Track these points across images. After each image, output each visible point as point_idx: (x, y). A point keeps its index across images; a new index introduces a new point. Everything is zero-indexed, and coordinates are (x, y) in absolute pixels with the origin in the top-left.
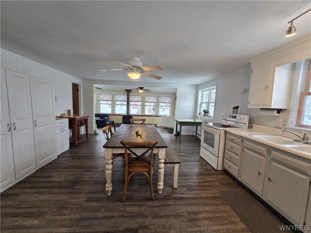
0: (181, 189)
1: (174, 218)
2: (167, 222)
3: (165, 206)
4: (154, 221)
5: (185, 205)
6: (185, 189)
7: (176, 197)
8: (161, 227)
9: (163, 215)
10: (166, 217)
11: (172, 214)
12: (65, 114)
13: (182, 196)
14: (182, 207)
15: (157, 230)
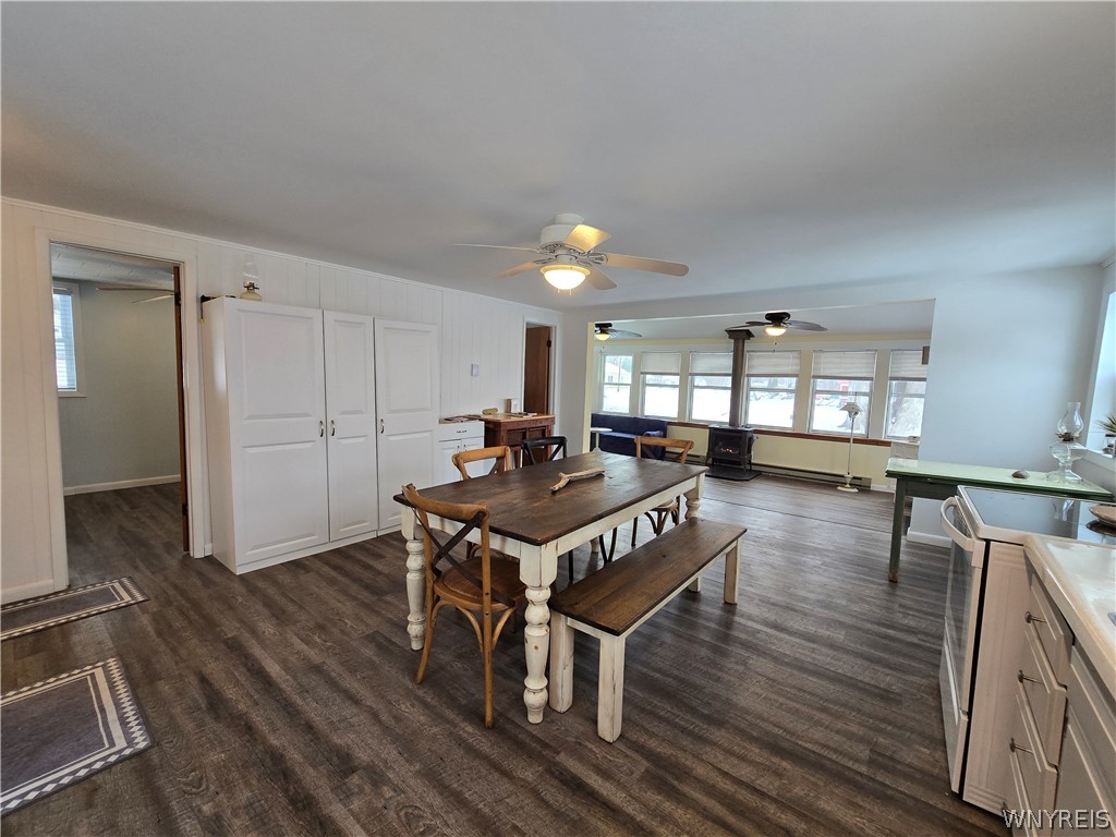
0: (627, 756)
1: (469, 820)
2: (436, 815)
3: (496, 767)
4: (412, 782)
5: (557, 814)
6: (644, 764)
7: (566, 770)
8: (406, 814)
9: (455, 786)
10: (451, 799)
11: (481, 806)
12: (496, 410)
13: (594, 781)
14: (541, 812)
15: (386, 811)
